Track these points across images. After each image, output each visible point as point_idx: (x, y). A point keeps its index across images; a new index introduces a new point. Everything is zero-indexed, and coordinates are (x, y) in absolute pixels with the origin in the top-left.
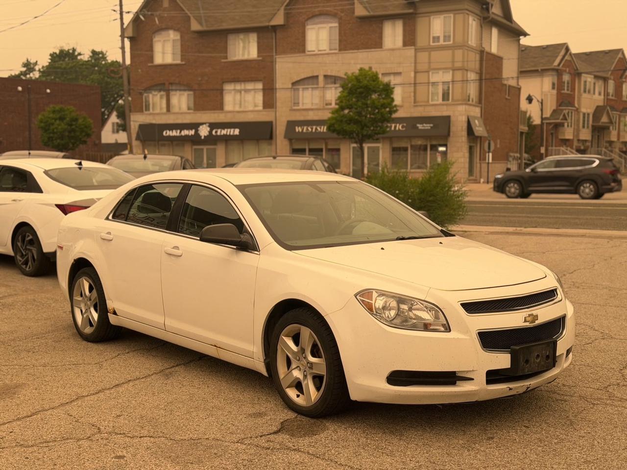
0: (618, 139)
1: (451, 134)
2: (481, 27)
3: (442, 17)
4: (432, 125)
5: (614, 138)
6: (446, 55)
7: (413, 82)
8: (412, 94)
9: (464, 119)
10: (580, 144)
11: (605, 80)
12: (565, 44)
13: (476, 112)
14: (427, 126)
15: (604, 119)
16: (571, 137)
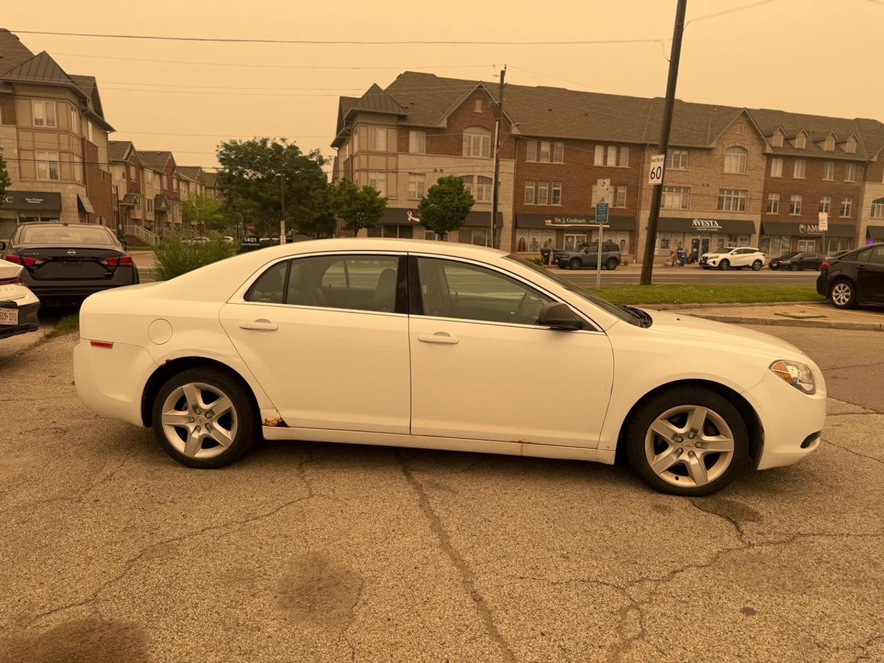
0: (173, 221)
1: (63, 209)
2: (80, 118)
3: (44, 102)
4: (42, 200)
5: (170, 221)
6: (52, 137)
7: (17, 158)
8: (17, 170)
9: (75, 196)
10: (147, 224)
11: (161, 175)
12: (130, 142)
13: (82, 191)
14: (38, 201)
15: (163, 205)
16: (140, 218)
